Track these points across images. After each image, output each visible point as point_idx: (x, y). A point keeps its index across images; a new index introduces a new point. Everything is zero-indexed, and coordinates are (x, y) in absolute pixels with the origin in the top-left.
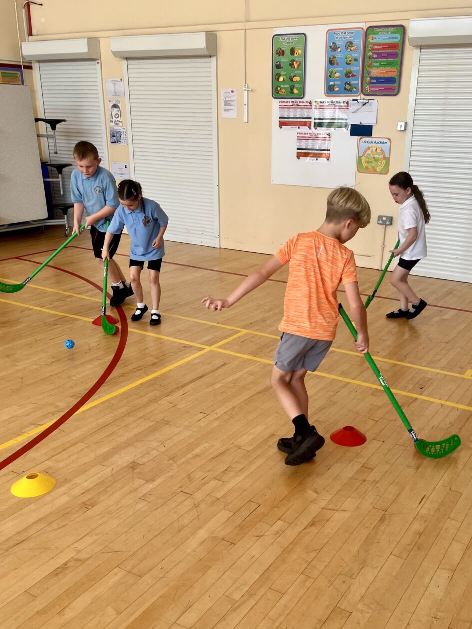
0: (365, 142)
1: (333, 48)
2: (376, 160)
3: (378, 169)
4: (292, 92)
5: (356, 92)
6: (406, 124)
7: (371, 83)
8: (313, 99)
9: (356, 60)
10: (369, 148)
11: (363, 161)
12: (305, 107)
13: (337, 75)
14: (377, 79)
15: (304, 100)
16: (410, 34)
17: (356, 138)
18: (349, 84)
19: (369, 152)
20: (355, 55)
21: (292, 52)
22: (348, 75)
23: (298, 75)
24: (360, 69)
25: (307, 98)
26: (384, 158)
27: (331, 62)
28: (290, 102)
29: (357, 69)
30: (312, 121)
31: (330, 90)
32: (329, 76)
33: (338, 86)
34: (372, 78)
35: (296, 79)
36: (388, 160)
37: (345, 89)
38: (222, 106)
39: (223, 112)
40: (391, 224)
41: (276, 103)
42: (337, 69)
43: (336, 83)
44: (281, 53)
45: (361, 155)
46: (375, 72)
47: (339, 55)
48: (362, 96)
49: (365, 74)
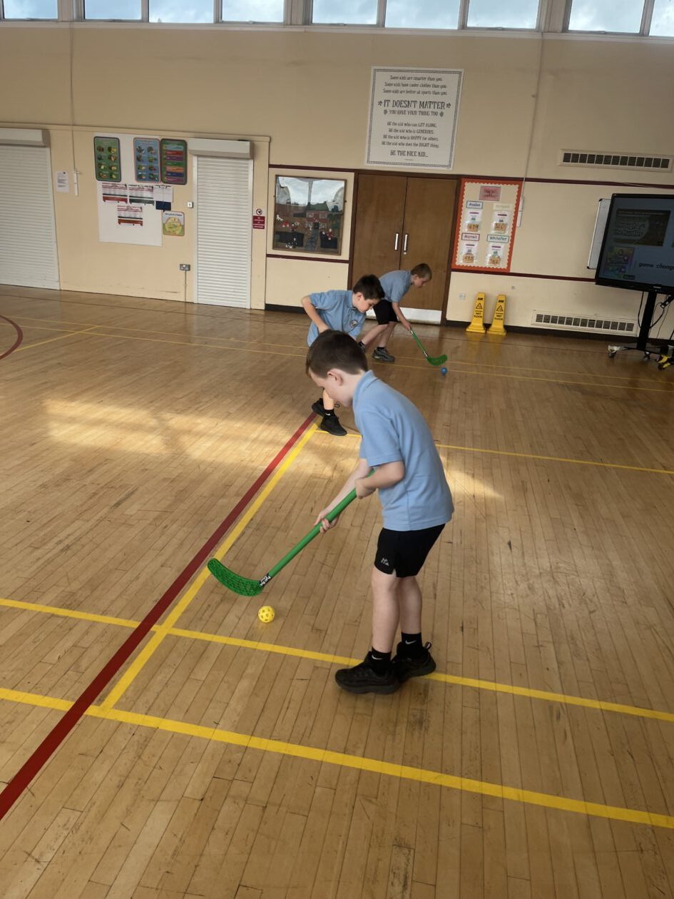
0: (167, 214)
1: (138, 150)
2: (176, 226)
3: (177, 232)
4: (112, 178)
5: (158, 181)
6: (193, 203)
7: (167, 175)
8: (128, 183)
9: (156, 159)
10: (169, 218)
11: (167, 227)
12: (121, 188)
13: (143, 168)
14: (172, 173)
15: (121, 183)
16: (190, 147)
17: (160, 211)
18: (152, 175)
19: (170, 221)
20: (155, 156)
21: (110, 149)
22: (151, 168)
23: (115, 166)
24: (159, 165)
25: (123, 182)
26: (181, 225)
27: (138, 159)
28: (110, 183)
29: (158, 165)
30: (128, 198)
31: (139, 178)
32: (138, 168)
33: (145, 175)
34: (168, 172)
35: (114, 168)
36: (183, 227)
37: (150, 178)
38: (57, 183)
39: (57, 187)
40: (189, 270)
41: (100, 184)
42: (143, 164)
43: (145, 173)
44: (101, 149)
45: (164, 222)
46: (170, 169)
47: (144, 155)
48: (162, 184)
49: (163, 169)
